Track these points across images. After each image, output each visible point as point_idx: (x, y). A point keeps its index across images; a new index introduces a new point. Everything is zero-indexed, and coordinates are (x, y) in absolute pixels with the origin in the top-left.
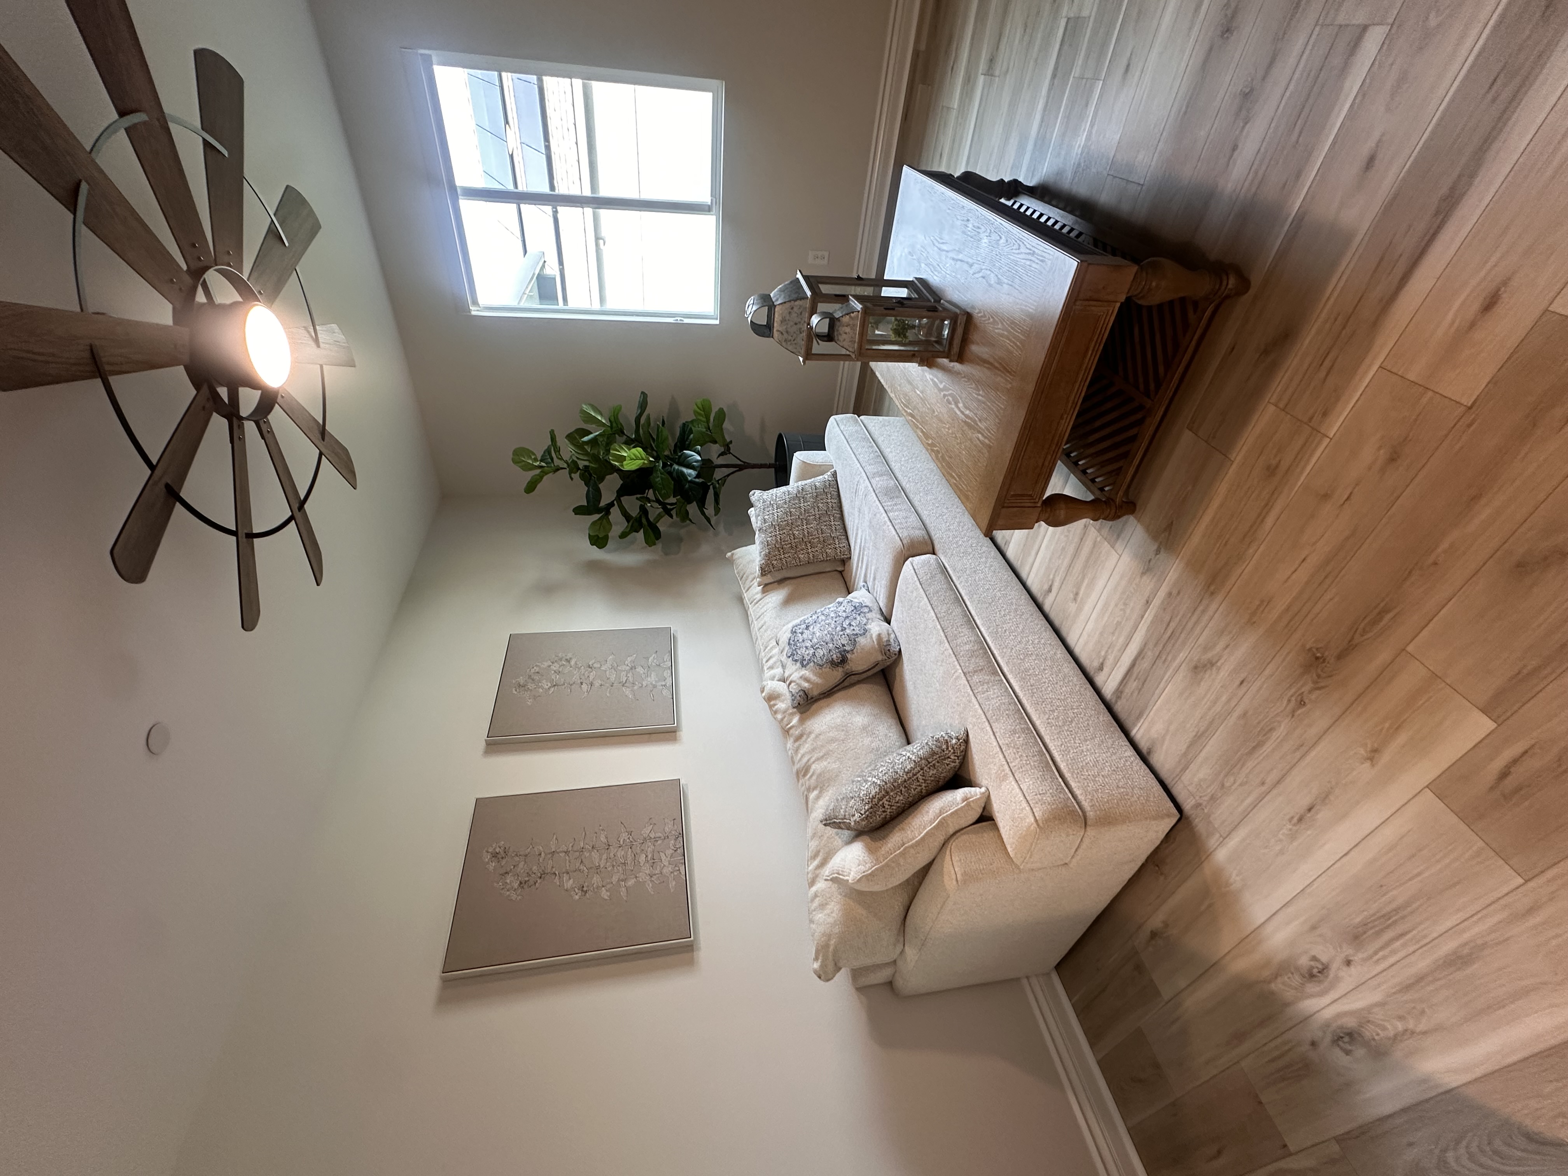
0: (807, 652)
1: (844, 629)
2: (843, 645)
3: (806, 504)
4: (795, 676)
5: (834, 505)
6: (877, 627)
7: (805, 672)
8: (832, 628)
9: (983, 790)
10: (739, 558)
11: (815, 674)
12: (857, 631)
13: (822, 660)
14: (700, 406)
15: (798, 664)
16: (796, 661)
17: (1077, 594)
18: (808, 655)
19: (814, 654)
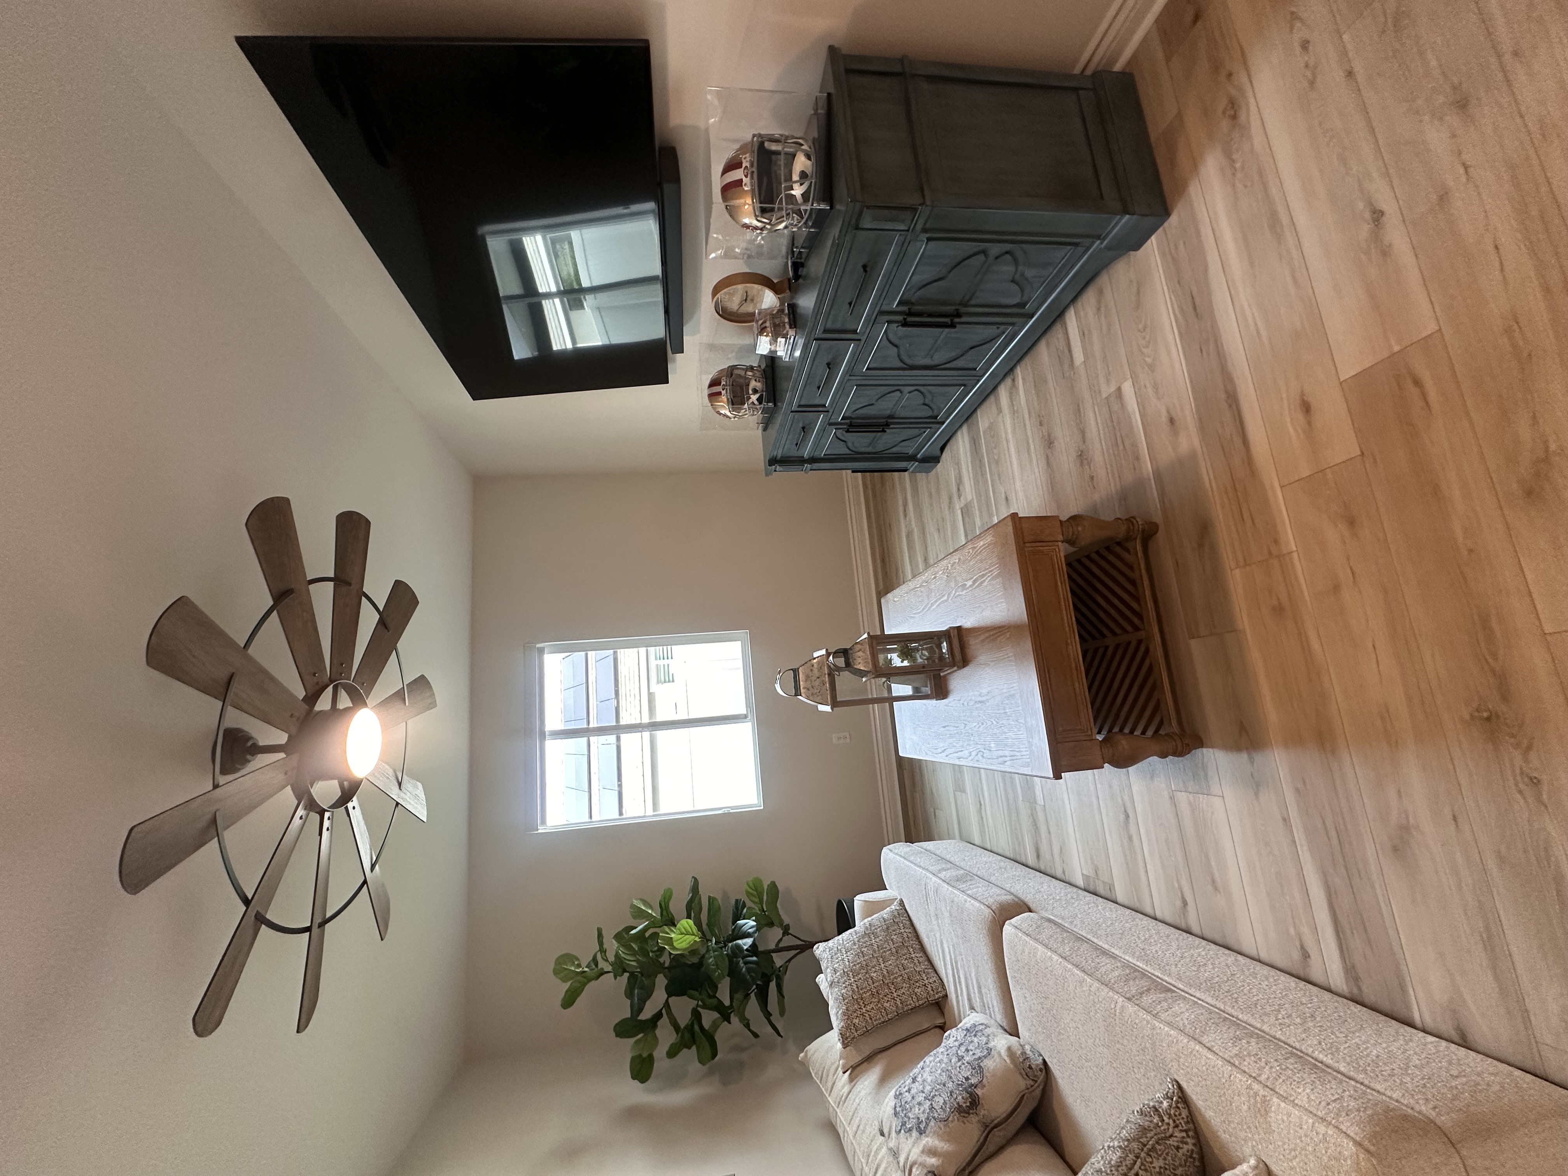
0: (922, 1109)
1: (960, 1058)
2: (967, 1079)
3: (877, 940)
4: (915, 1153)
5: (910, 935)
6: (1002, 1042)
7: (928, 1141)
8: (946, 1064)
9: (1253, 1162)
10: (813, 1055)
11: (941, 1138)
12: (979, 1054)
13: (945, 1111)
14: (751, 885)
15: (915, 1134)
16: (910, 1130)
17: (1214, 882)
18: (924, 1112)
19: (932, 1108)
